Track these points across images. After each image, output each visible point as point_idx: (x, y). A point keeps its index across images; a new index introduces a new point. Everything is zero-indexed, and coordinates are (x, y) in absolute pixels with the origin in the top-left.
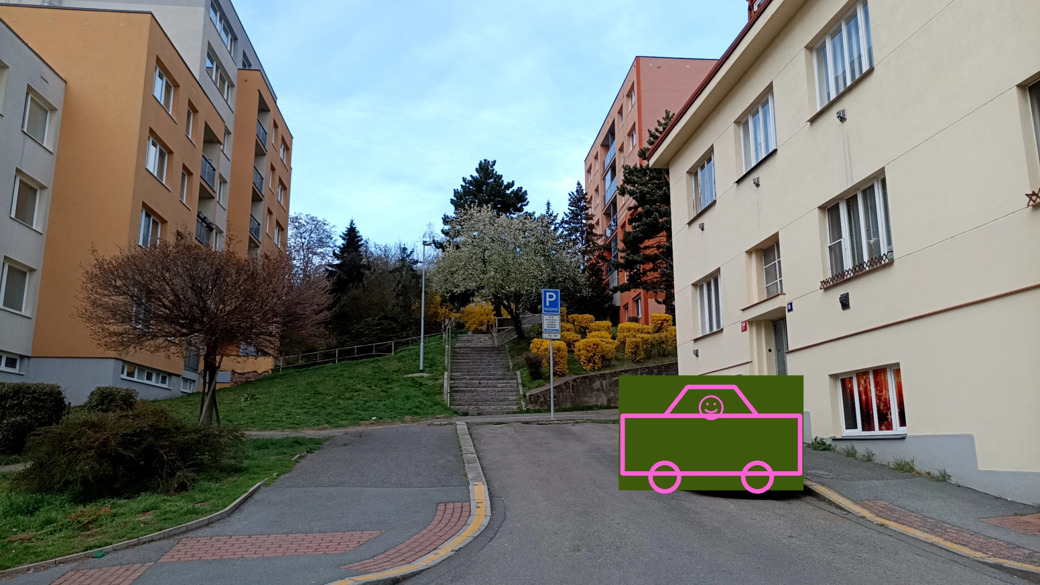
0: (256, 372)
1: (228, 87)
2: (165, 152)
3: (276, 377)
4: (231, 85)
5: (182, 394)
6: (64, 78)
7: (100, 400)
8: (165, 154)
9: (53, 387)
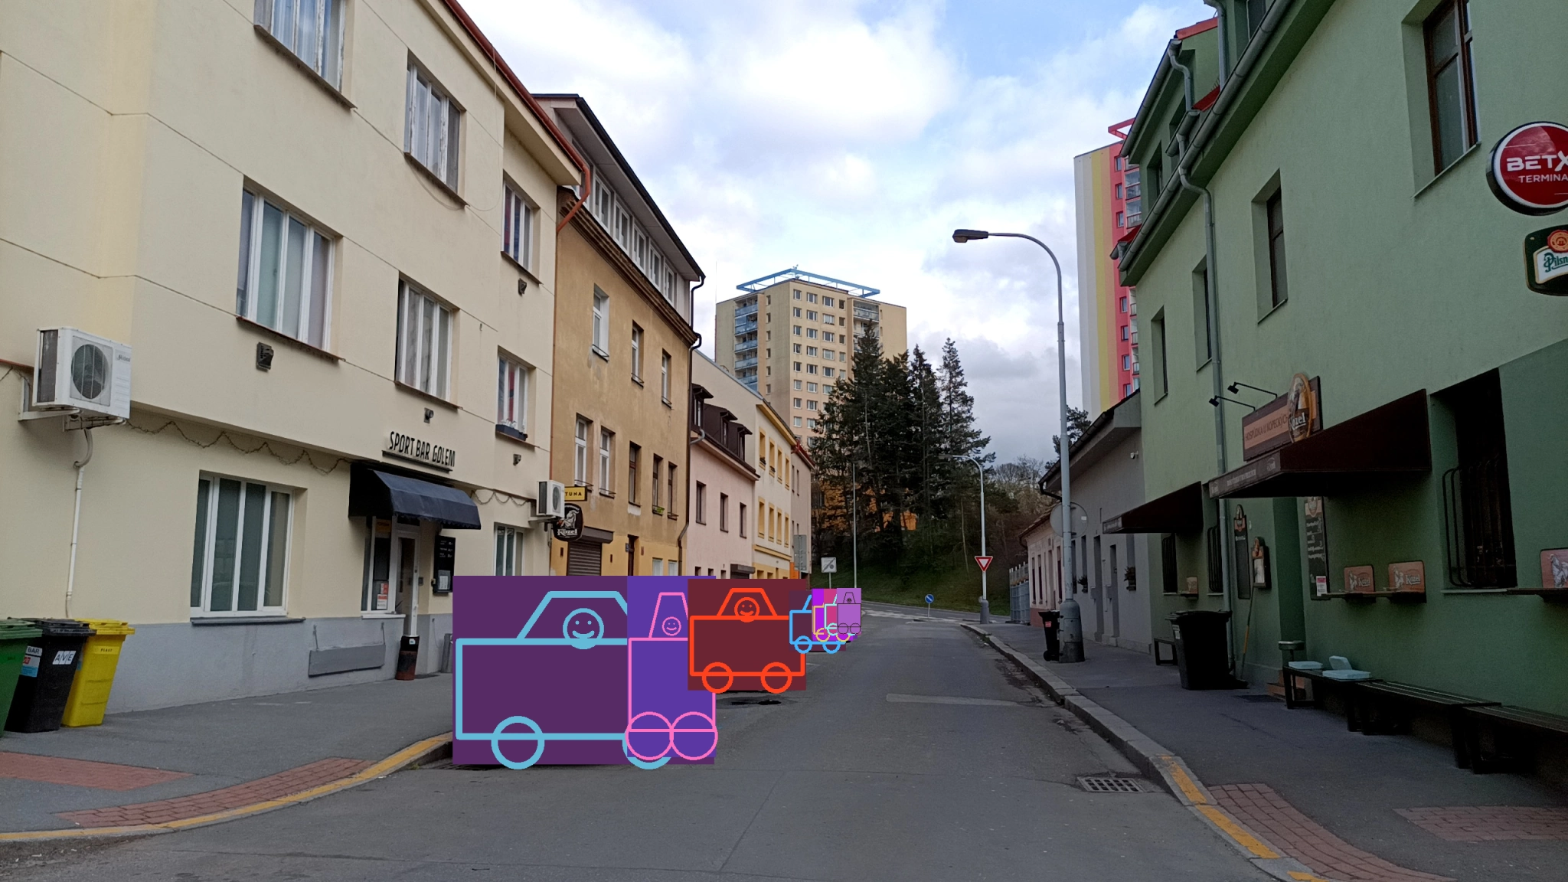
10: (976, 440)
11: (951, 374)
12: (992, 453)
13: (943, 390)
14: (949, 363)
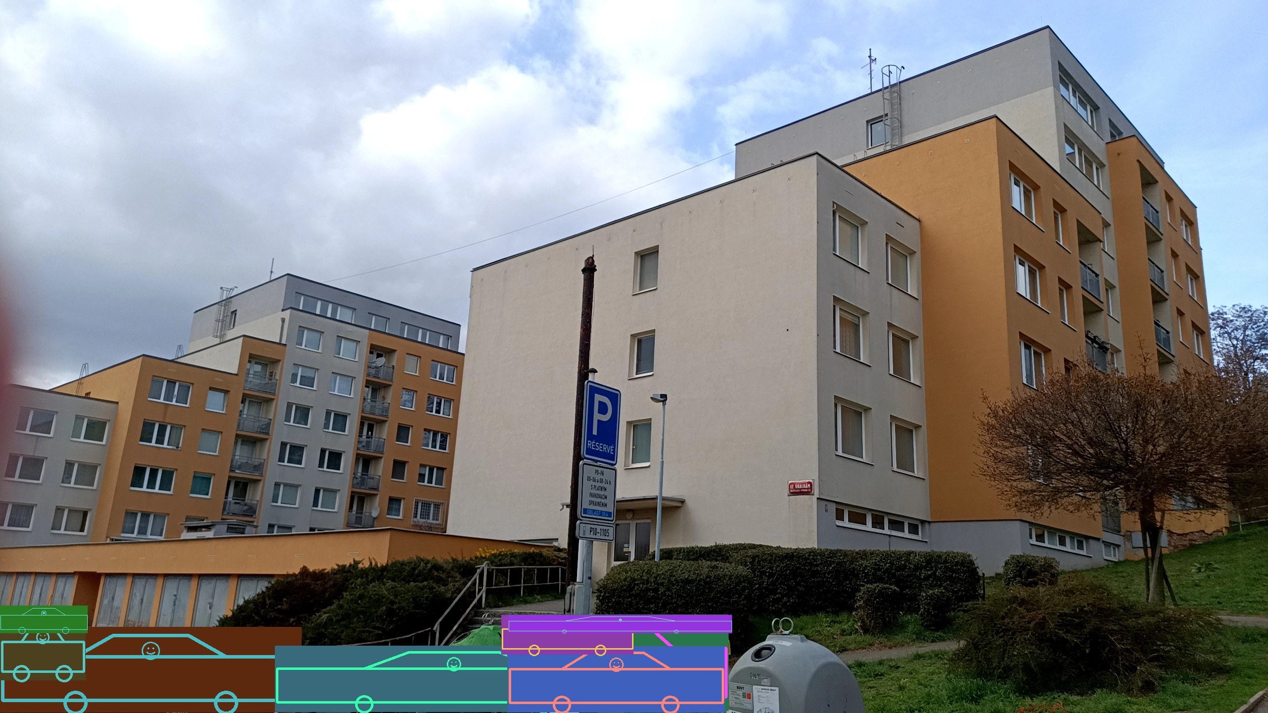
0: (1203, 531)
1: (1097, 169)
2: (1036, 269)
3: (1235, 539)
4: (1101, 165)
5: (1106, 563)
6: (918, 218)
7: (1017, 571)
8: (1036, 271)
9: (963, 555)
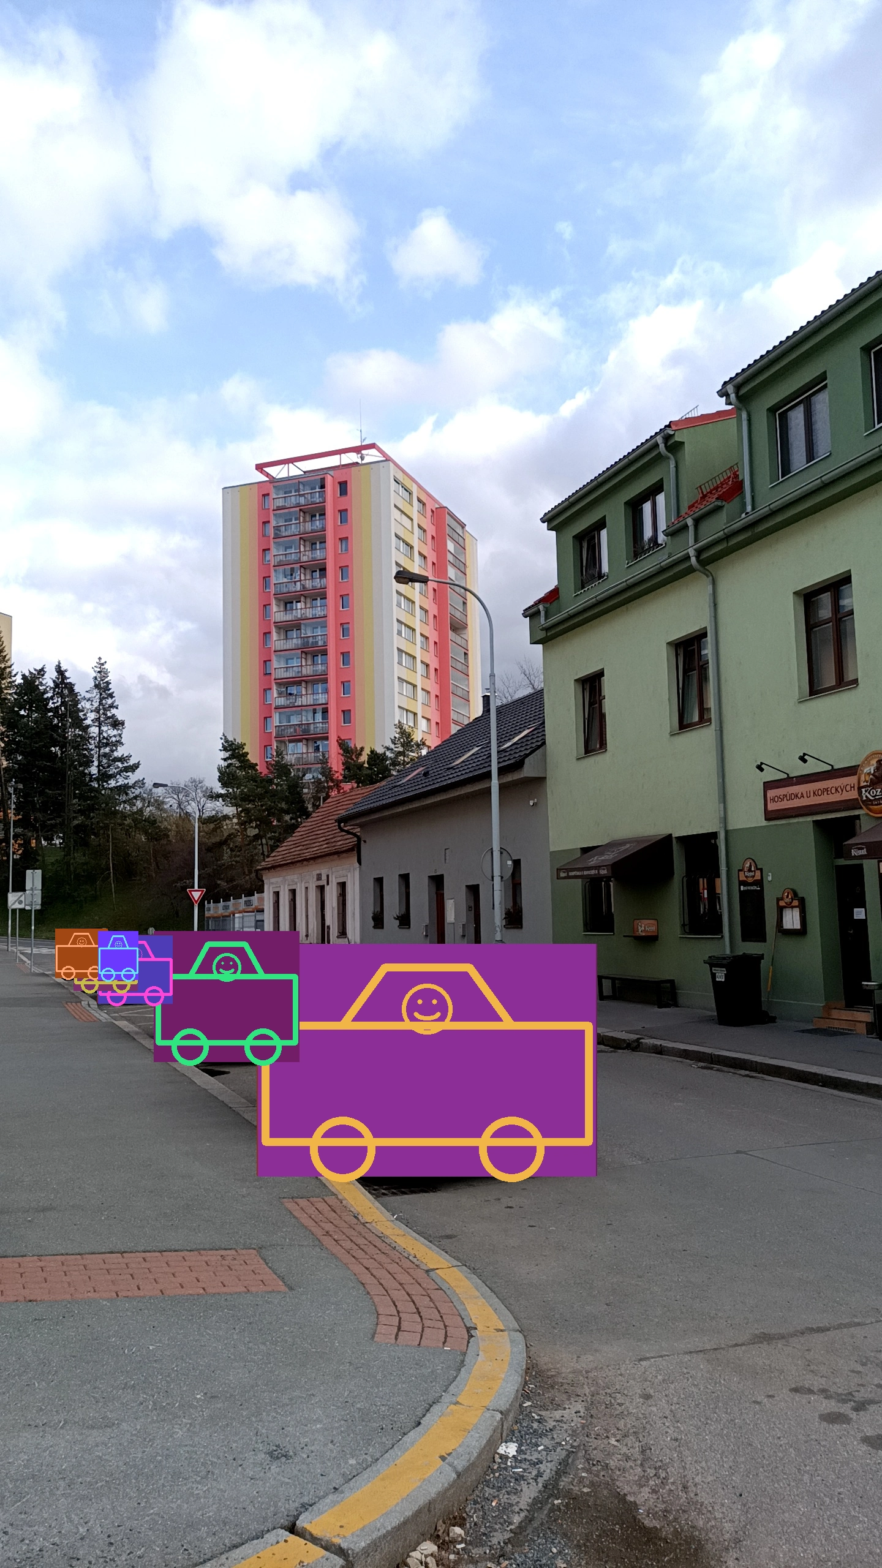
10: (126, 765)
11: (101, 694)
12: (141, 779)
13: (92, 711)
14: (99, 683)
